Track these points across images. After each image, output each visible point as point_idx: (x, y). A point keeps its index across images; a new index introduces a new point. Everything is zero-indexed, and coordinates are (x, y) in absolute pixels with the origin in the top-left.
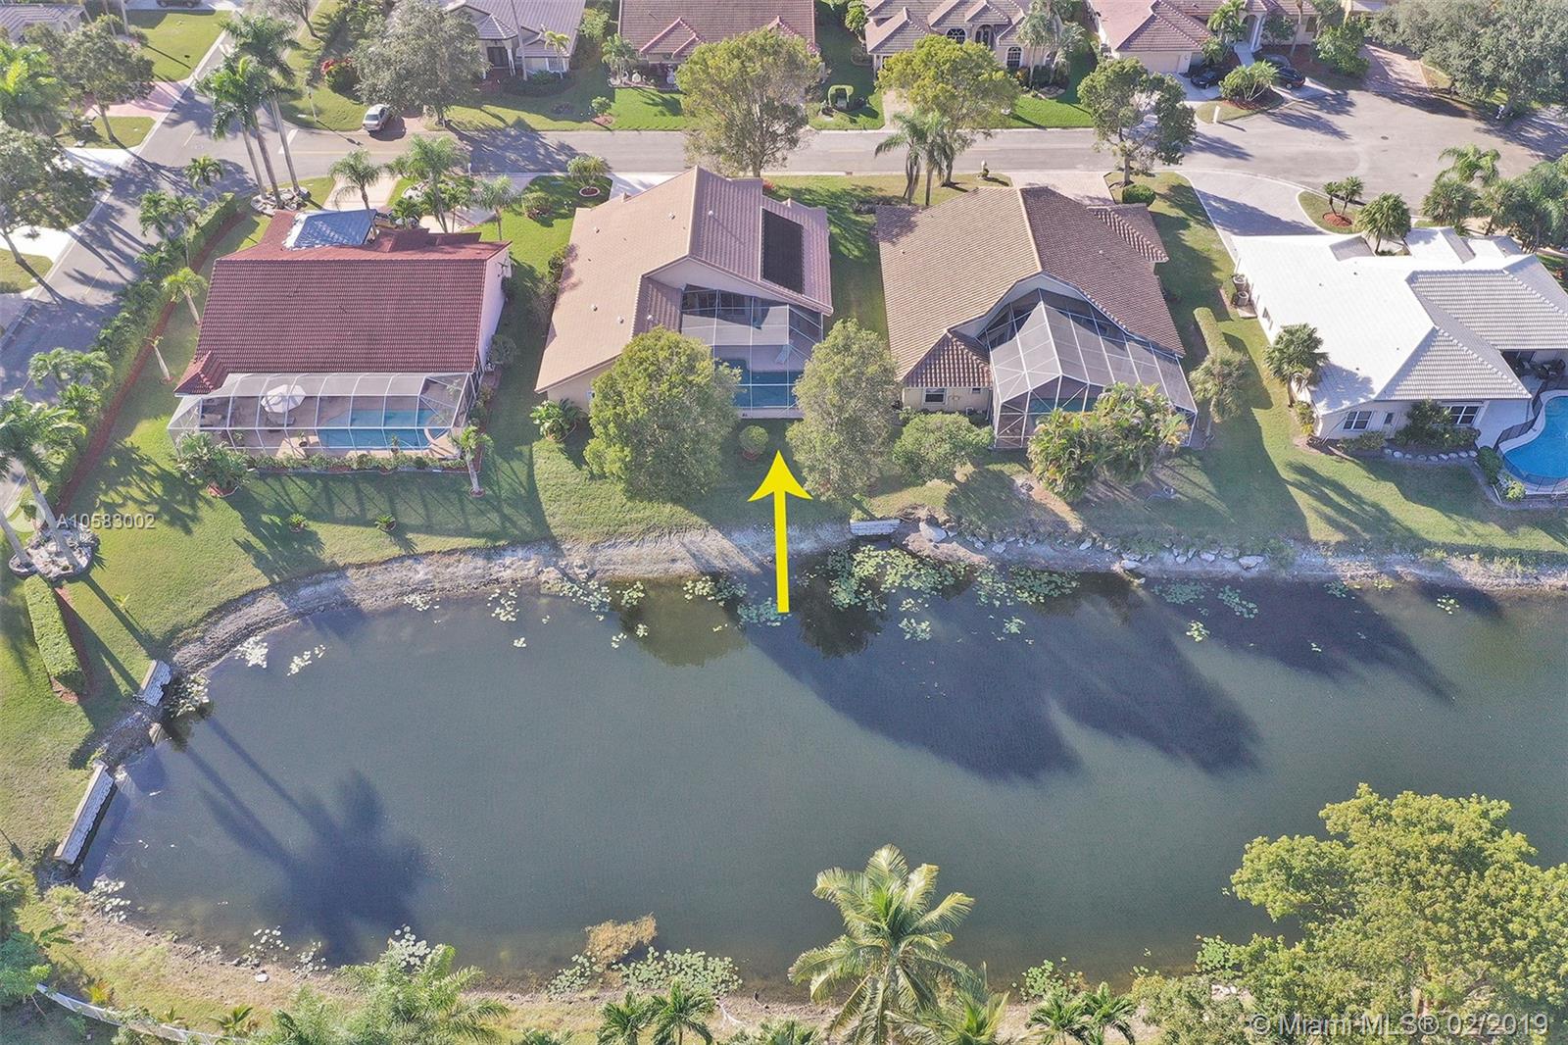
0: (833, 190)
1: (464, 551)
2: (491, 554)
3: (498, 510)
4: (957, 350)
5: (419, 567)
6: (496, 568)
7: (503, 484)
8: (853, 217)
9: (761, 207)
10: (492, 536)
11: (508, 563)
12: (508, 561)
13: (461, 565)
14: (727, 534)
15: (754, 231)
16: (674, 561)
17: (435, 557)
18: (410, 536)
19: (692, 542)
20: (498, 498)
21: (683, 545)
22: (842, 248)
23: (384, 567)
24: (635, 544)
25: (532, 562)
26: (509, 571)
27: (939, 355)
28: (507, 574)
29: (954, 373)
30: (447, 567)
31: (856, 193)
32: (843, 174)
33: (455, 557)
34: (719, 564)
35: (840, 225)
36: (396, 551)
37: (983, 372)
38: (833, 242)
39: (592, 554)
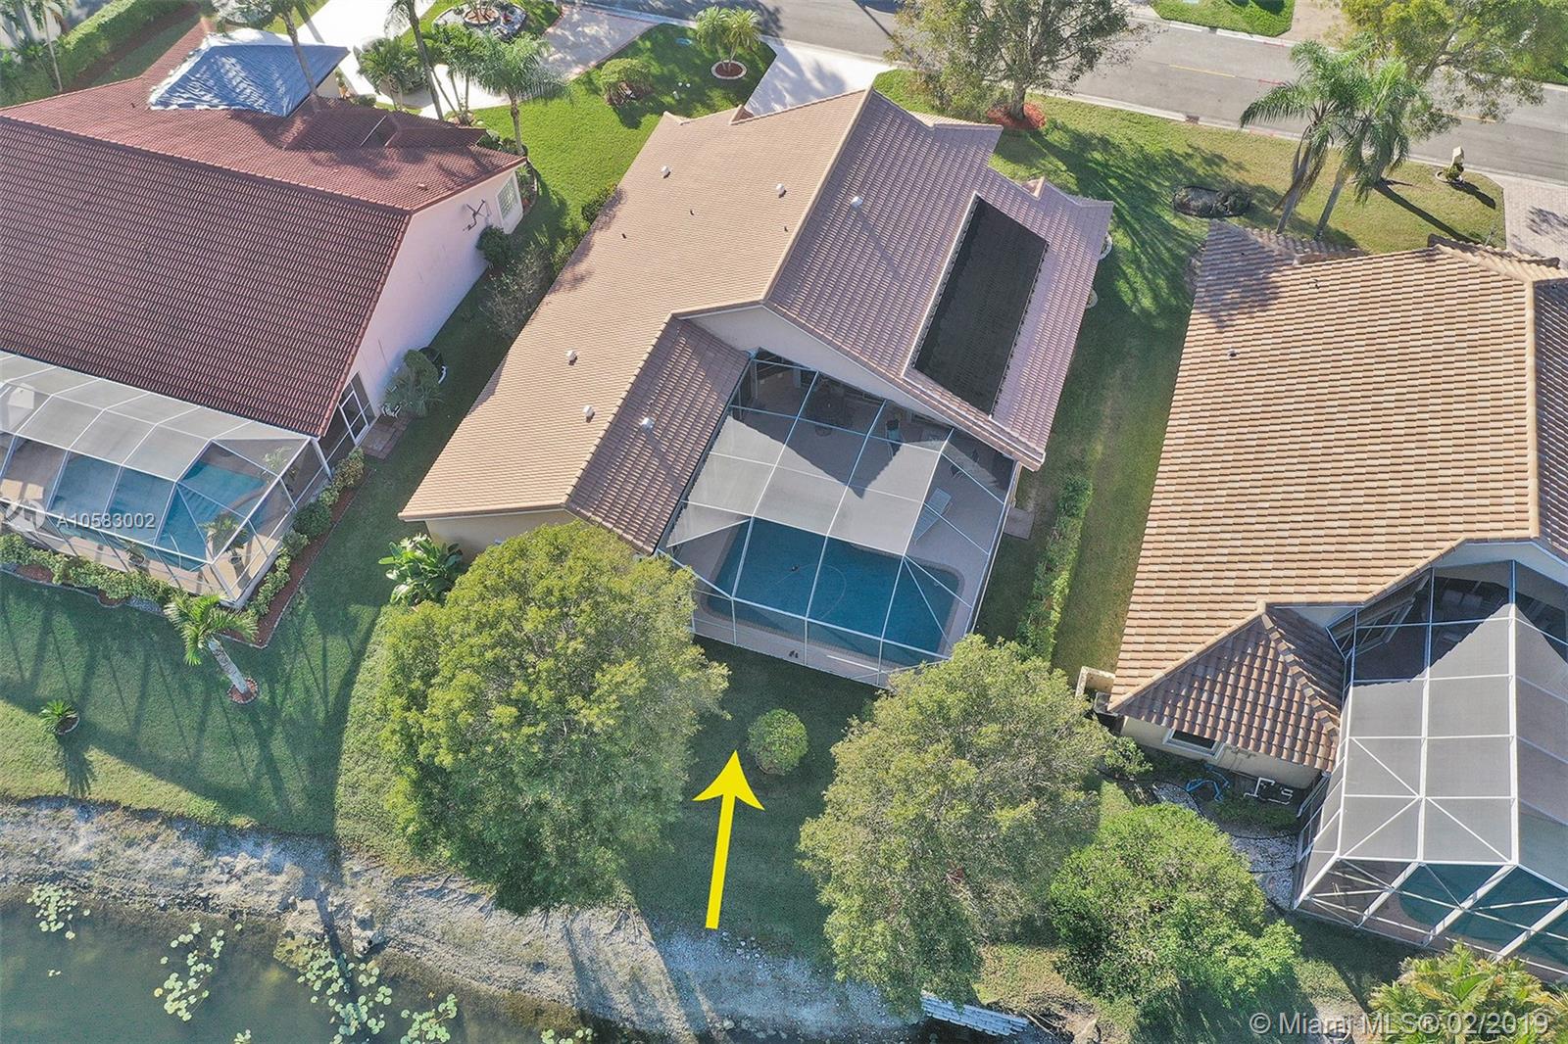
0: (1149, 149)
1: (170, 820)
2: (214, 839)
3: (264, 739)
4: (1275, 661)
5: (83, 828)
6: (216, 871)
7: (296, 684)
8: (1168, 217)
9: (975, 192)
10: (231, 799)
11: (239, 867)
12: (241, 862)
13: (155, 848)
14: (661, 940)
15: (936, 253)
16: (538, 967)
17: (117, 817)
18: (94, 755)
19: (587, 933)
20: (273, 711)
21: (568, 934)
22: (1122, 285)
23: (24, 810)
24: (481, 903)
25: (282, 878)
26: (235, 886)
27: (1230, 662)
28: (228, 893)
29: (1252, 714)
30: (130, 845)
31: (1191, 164)
32: (1181, 117)
33: (149, 828)
34: (622, 1005)
35: (1136, 233)
36: (53, 781)
37: (1319, 734)
38: (1107, 272)
39: (393, 899)
